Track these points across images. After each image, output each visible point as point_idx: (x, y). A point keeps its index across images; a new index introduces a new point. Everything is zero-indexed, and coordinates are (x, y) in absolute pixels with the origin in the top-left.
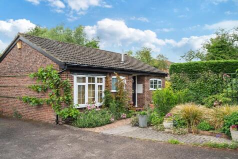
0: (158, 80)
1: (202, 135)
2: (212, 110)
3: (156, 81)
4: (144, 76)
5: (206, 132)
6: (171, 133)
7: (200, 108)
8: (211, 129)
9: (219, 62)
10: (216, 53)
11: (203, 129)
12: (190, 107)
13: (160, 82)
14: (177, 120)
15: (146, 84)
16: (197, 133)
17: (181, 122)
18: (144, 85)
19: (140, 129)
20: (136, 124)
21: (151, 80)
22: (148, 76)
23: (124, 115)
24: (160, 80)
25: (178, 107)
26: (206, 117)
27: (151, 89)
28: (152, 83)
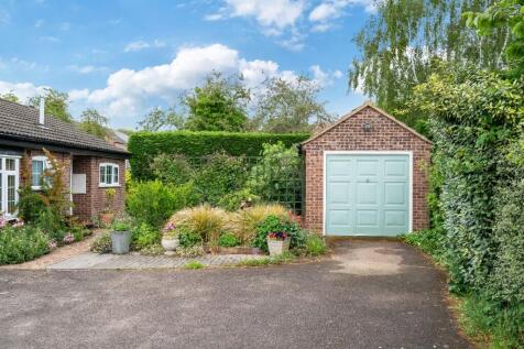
0: (114, 166)
1: (225, 253)
2: (235, 214)
3: (110, 168)
4: (89, 157)
5: (231, 249)
6: (179, 255)
7: (218, 212)
8: (239, 244)
9: (222, 136)
10: (207, 116)
11: (226, 245)
12: (202, 211)
13: (116, 169)
14: (184, 235)
15: (93, 173)
16: (218, 252)
17: (192, 237)
18: (89, 177)
19: (117, 257)
20: (107, 250)
21: (102, 165)
22: (96, 157)
23: (69, 237)
24: (117, 166)
25: (181, 213)
26: (228, 226)
27: (102, 185)
28: (102, 171)
